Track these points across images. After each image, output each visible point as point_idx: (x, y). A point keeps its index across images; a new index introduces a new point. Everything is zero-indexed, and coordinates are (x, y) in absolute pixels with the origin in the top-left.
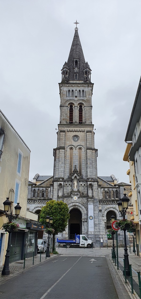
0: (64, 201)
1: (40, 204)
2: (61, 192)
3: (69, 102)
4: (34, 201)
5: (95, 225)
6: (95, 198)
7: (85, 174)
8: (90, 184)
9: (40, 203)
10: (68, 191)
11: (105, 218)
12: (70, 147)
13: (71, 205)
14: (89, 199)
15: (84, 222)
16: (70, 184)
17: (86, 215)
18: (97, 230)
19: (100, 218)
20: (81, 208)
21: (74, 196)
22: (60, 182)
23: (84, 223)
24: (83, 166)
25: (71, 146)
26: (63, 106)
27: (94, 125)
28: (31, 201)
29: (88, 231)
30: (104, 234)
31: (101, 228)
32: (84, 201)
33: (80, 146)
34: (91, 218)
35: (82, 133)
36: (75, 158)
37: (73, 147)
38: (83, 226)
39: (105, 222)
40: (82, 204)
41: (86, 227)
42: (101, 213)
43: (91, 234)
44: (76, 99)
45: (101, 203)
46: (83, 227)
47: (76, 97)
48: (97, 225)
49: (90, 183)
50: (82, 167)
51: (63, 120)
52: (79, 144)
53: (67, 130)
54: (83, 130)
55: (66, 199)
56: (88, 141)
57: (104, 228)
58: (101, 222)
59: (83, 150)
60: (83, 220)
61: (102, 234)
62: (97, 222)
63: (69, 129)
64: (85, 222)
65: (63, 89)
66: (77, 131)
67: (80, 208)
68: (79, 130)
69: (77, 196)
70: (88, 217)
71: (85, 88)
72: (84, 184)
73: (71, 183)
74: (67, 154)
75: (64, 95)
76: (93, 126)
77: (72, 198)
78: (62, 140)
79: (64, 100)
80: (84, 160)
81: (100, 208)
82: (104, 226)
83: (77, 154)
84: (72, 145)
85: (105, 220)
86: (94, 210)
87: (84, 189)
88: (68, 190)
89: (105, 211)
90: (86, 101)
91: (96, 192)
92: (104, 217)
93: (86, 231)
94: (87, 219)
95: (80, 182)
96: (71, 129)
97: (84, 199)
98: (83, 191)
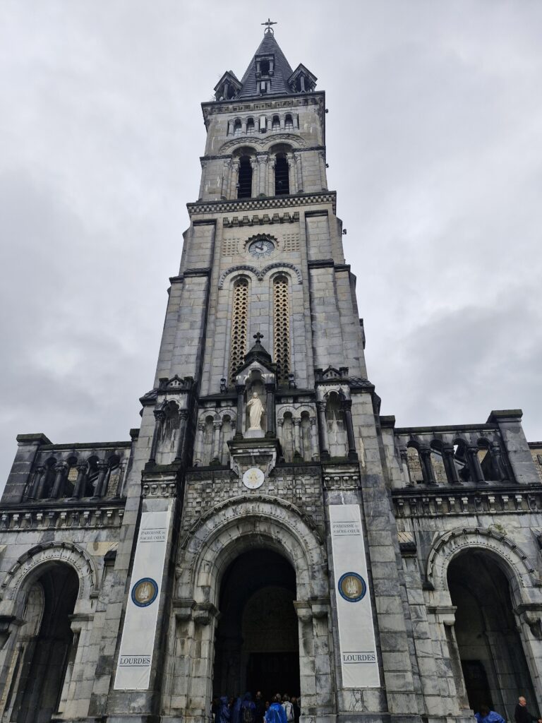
0: (190, 496)
1: (67, 533)
2: (173, 446)
3: (237, 146)
4: (34, 515)
5: (384, 641)
6: (369, 473)
7: (308, 366)
8: (335, 399)
9: (64, 526)
10: (216, 448)
11: (443, 598)
12: (235, 273)
13: (230, 514)
14: (328, 471)
15: (308, 623)
16: (227, 418)
17: (320, 575)
18: (401, 682)
19: (411, 600)
20: (287, 535)
21: (245, 468)
22: (169, 398)
23: (308, 630)
24: (297, 337)
25: (241, 272)
26: (214, 158)
27: (335, 193)
28: (16, 517)
29: (336, 690)
30: (456, 711)
31: (428, 666)
32: (306, 493)
33: (281, 269)
34: (352, 588)
35: (286, 225)
36: (256, 313)
37: (247, 273)
38: (308, 652)
39: (447, 627)
40: (294, 507)
41: (322, 662)
42: (412, 567)
43: (359, 708)
44: (263, 136)
45: (407, 512)
46: (304, 660)
47: (264, 131)
48: (400, 641)
49: (334, 388)
50: (291, 343)
51: (210, 193)
52: (275, 262)
53: (225, 219)
54: (292, 215)
55: (198, 485)
56: (312, 244)
57: (444, 668)
58: (423, 627)
59: (294, 280)
60: (302, 612)
61: (441, 713)
62: (395, 623)
63: (230, 216)
64: (315, 622)
65: (216, 118)
66: (266, 219)
67: (280, 536)
68: (276, 215)
69: (263, 467)
70: (331, 587)
71: (293, 108)
72: (303, 409)
73: (232, 408)
74: (222, 300)
75: (218, 131)
76: (333, 196)
77: (232, 479)
78: (200, 248)
79: (217, 142)
80: (298, 317)
81: (407, 537)
82: (447, 654)
83: (264, 297)
84: (245, 268)
85: (445, 610)
86: (370, 544)
87: (303, 438)
88: (217, 442)
89: (437, 551)
90: (299, 137)
91: (368, 441)
92: (437, 594)
93: (325, 692)
94: (327, 600)
95: (278, 400)
96: (240, 215)
97: (305, 480)
98: (297, 444)
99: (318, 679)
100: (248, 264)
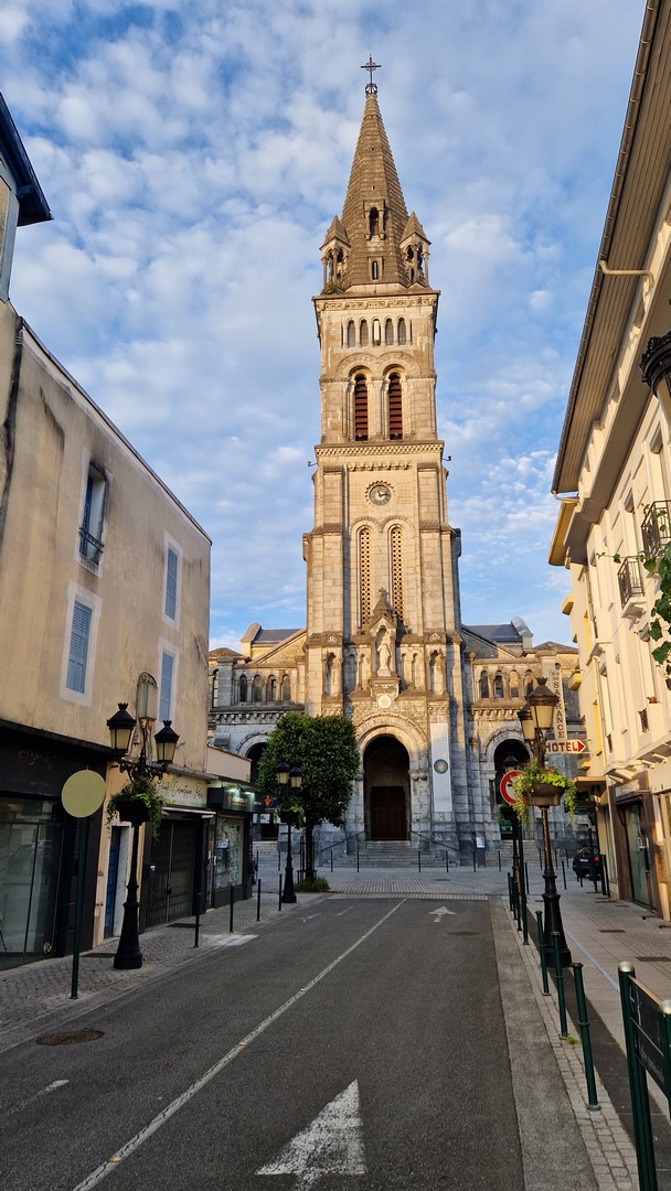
1: (265, 725)
3: (351, 365)
4: (244, 715)
5: (456, 790)
6: (454, 700)
7: (418, 617)
8: (435, 653)
9: (263, 722)
10: (358, 678)
11: (490, 766)
12: (359, 524)
13: (372, 724)
14: (431, 704)
15: (416, 780)
17: (424, 758)
18: (462, 808)
19: (472, 768)
20: (404, 734)
21: (378, 695)
22: (329, 650)
23: (416, 783)
24: (409, 590)
25: (364, 522)
26: (332, 380)
27: (442, 442)
28: (232, 716)
29: (431, 812)
30: (489, 820)
31: (478, 800)
32: (416, 711)
33: (396, 521)
34: (441, 768)
35: (401, 471)
36: (379, 564)
37: (369, 523)
38: (416, 794)
39: (491, 781)
40: (409, 720)
41: (423, 799)
42: (475, 750)
43: (441, 820)
44: (378, 351)
45: (476, 717)
46: (412, 797)
47: (376, 343)
48: (463, 790)
50: (404, 594)
51: (332, 429)
52: (392, 514)
53: (349, 464)
54: (405, 463)
56: (424, 502)
57: (486, 800)
58: (477, 782)
59: (407, 533)
60: (413, 775)
61: (481, 821)
62: (462, 782)
63: (353, 460)
64: (419, 780)
65: (328, 317)
66: (383, 465)
67: (400, 735)
68: (392, 463)
69: (390, 694)
70: (430, 766)
71: (406, 309)
72: (414, 651)
73: (368, 649)
74: (353, 549)
75: (333, 338)
76: (441, 445)
77: (371, 701)
78: (332, 501)
79: (333, 356)
80: (410, 571)
81: (473, 733)
82: (488, 794)
83: (383, 550)
84: (368, 519)
85: (490, 773)
86: (452, 742)
88: (358, 673)
89: (489, 741)
90: (411, 357)
91: (455, 679)
92: (486, 764)
93: (424, 812)
94: (428, 770)
96: (361, 460)
97: (416, 703)
98: (411, 676)
99: (421, 806)
100: (370, 515)
